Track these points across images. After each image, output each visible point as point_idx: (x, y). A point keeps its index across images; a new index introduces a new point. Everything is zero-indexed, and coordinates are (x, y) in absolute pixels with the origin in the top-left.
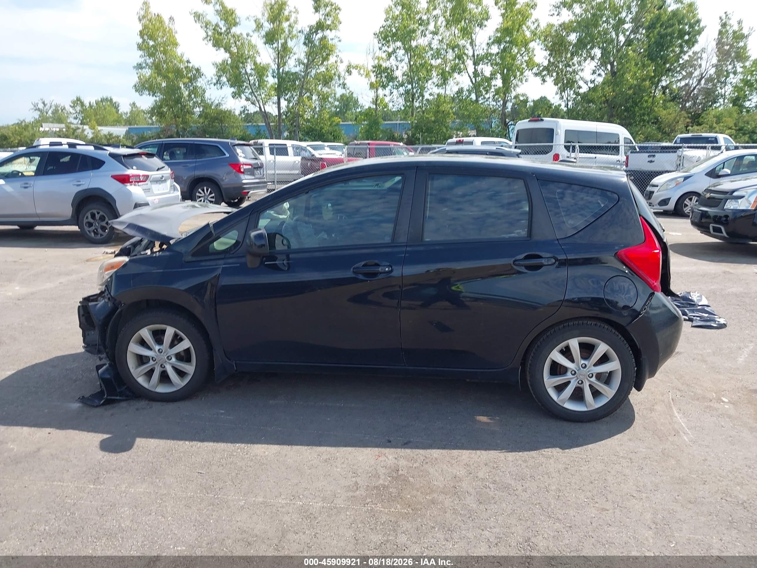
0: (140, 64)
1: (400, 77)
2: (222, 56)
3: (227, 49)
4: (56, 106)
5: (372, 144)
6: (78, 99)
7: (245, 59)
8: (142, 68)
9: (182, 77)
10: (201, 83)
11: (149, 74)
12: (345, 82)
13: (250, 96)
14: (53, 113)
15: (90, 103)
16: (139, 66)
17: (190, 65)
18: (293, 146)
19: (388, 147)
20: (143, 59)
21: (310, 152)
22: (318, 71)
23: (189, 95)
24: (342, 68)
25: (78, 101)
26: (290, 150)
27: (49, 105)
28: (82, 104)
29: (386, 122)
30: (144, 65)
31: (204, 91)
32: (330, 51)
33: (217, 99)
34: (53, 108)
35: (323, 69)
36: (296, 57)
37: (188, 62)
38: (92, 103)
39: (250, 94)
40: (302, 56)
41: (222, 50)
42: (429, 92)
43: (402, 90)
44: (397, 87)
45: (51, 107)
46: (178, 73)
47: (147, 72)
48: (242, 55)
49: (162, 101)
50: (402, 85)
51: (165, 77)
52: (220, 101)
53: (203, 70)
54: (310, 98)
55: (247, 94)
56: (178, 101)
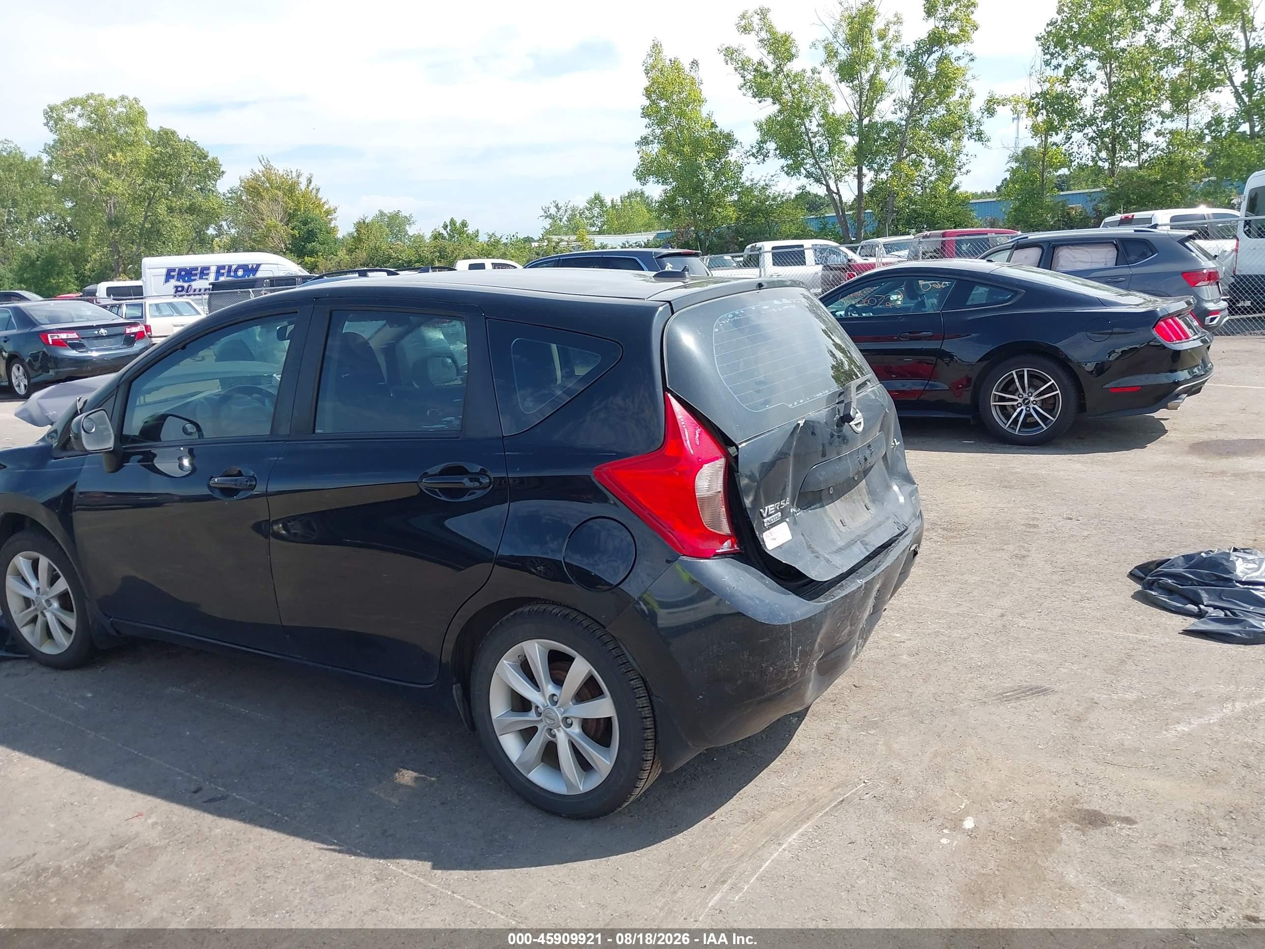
0: (646, 138)
1: (1088, 109)
2: (768, 109)
3: (776, 97)
4: (574, 209)
5: (951, 235)
6: (597, 197)
7: (805, 110)
8: (647, 143)
9: (704, 150)
10: (734, 155)
11: (656, 150)
12: (981, 128)
13: (813, 169)
14: (569, 220)
15: (612, 201)
16: (645, 141)
17: (717, 130)
18: (814, 248)
19: (985, 236)
20: (650, 129)
21: (846, 256)
22: (935, 115)
23: (716, 177)
24: (976, 106)
25: (597, 200)
26: (809, 255)
27: (563, 208)
28: (602, 204)
29: (1062, 193)
30: (651, 138)
31: (741, 168)
32: (950, 80)
33: (763, 178)
34: (570, 212)
35: (941, 111)
36: (893, 96)
37: (714, 125)
38: (615, 201)
39: (813, 165)
40: (906, 94)
41: (769, 100)
42: (1154, 130)
43: (1090, 131)
44: (1082, 127)
45: (566, 211)
46: (697, 145)
47: (655, 149)
48: (798, 105)
49: (675, 190)
50: (1091, 122)
51: (678, 153)
52: (767, 182)
53: (737, 136)
54: (917, 165)
55: (808, 166)
56: (698, 187)
